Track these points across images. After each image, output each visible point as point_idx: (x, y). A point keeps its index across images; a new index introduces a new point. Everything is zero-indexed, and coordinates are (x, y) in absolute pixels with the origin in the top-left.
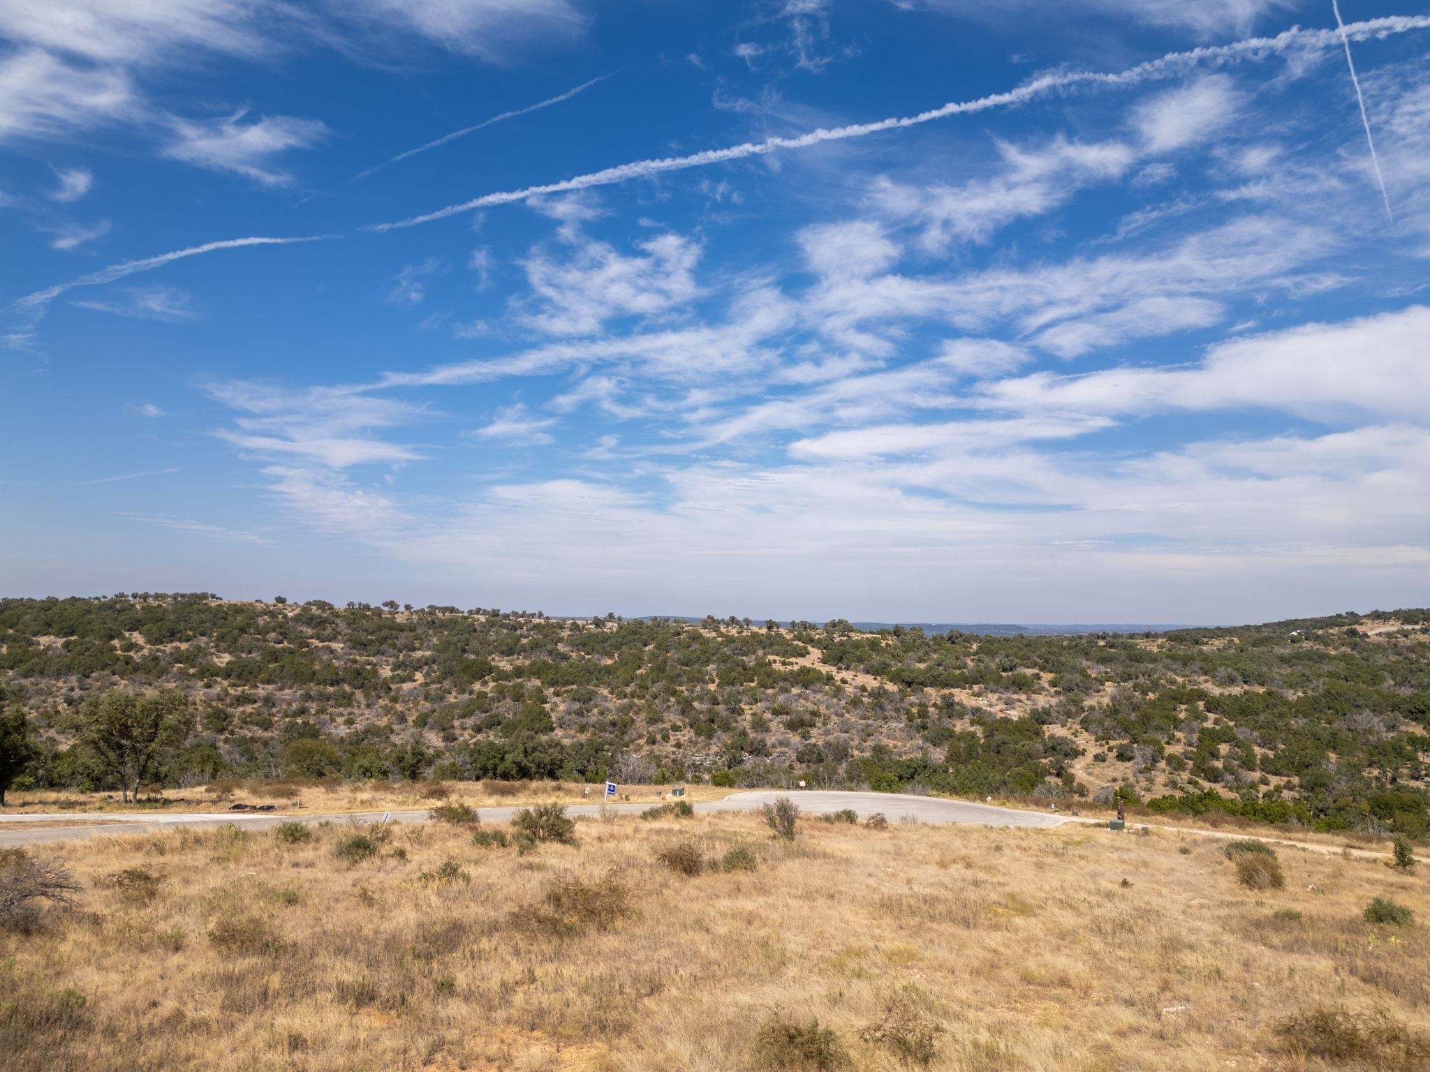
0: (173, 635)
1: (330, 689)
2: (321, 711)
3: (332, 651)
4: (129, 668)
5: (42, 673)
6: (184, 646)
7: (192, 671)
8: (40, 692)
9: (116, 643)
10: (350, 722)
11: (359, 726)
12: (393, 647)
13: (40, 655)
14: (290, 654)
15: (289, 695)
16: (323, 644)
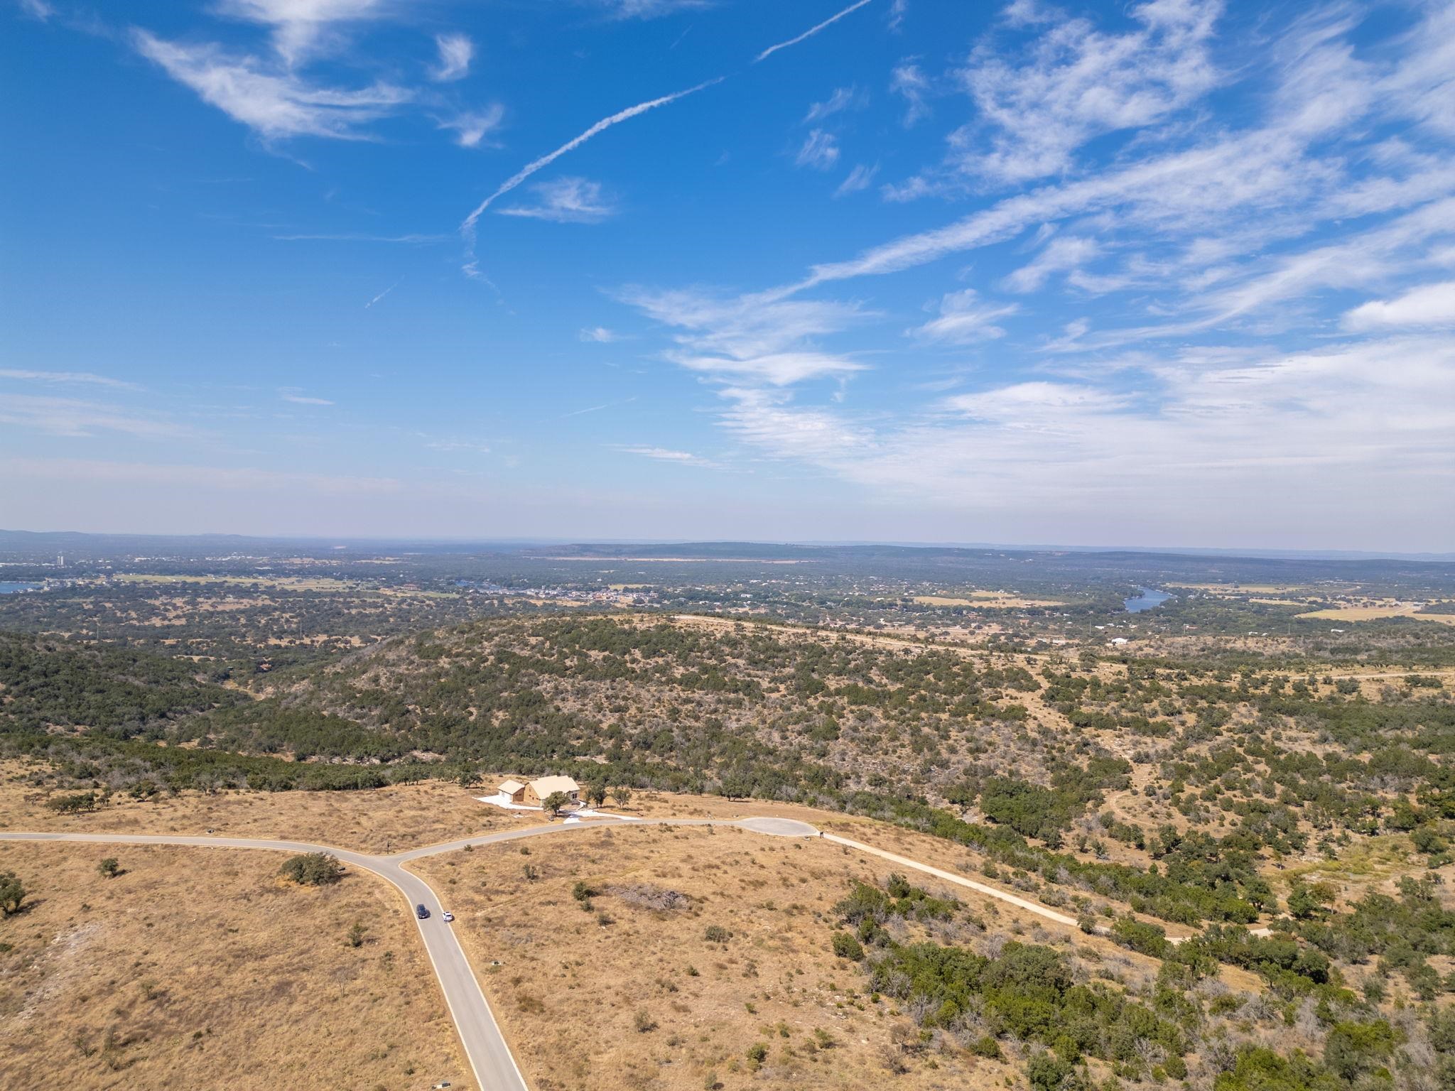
0: (655, 653)
1: (732, 696)
2: (725, 711)
3: (738, 667)
4: (631, 675)
5: (593, 679)
6: (660, 661)
7: (664, 679)
8: (593, 690)
9: (627, 657)
10: (738, 720)
11: (743, 723)
12: (773, 664)
13: (592, 666)
14: (715, 668)
15: (710, 698)
16: (733, 661)
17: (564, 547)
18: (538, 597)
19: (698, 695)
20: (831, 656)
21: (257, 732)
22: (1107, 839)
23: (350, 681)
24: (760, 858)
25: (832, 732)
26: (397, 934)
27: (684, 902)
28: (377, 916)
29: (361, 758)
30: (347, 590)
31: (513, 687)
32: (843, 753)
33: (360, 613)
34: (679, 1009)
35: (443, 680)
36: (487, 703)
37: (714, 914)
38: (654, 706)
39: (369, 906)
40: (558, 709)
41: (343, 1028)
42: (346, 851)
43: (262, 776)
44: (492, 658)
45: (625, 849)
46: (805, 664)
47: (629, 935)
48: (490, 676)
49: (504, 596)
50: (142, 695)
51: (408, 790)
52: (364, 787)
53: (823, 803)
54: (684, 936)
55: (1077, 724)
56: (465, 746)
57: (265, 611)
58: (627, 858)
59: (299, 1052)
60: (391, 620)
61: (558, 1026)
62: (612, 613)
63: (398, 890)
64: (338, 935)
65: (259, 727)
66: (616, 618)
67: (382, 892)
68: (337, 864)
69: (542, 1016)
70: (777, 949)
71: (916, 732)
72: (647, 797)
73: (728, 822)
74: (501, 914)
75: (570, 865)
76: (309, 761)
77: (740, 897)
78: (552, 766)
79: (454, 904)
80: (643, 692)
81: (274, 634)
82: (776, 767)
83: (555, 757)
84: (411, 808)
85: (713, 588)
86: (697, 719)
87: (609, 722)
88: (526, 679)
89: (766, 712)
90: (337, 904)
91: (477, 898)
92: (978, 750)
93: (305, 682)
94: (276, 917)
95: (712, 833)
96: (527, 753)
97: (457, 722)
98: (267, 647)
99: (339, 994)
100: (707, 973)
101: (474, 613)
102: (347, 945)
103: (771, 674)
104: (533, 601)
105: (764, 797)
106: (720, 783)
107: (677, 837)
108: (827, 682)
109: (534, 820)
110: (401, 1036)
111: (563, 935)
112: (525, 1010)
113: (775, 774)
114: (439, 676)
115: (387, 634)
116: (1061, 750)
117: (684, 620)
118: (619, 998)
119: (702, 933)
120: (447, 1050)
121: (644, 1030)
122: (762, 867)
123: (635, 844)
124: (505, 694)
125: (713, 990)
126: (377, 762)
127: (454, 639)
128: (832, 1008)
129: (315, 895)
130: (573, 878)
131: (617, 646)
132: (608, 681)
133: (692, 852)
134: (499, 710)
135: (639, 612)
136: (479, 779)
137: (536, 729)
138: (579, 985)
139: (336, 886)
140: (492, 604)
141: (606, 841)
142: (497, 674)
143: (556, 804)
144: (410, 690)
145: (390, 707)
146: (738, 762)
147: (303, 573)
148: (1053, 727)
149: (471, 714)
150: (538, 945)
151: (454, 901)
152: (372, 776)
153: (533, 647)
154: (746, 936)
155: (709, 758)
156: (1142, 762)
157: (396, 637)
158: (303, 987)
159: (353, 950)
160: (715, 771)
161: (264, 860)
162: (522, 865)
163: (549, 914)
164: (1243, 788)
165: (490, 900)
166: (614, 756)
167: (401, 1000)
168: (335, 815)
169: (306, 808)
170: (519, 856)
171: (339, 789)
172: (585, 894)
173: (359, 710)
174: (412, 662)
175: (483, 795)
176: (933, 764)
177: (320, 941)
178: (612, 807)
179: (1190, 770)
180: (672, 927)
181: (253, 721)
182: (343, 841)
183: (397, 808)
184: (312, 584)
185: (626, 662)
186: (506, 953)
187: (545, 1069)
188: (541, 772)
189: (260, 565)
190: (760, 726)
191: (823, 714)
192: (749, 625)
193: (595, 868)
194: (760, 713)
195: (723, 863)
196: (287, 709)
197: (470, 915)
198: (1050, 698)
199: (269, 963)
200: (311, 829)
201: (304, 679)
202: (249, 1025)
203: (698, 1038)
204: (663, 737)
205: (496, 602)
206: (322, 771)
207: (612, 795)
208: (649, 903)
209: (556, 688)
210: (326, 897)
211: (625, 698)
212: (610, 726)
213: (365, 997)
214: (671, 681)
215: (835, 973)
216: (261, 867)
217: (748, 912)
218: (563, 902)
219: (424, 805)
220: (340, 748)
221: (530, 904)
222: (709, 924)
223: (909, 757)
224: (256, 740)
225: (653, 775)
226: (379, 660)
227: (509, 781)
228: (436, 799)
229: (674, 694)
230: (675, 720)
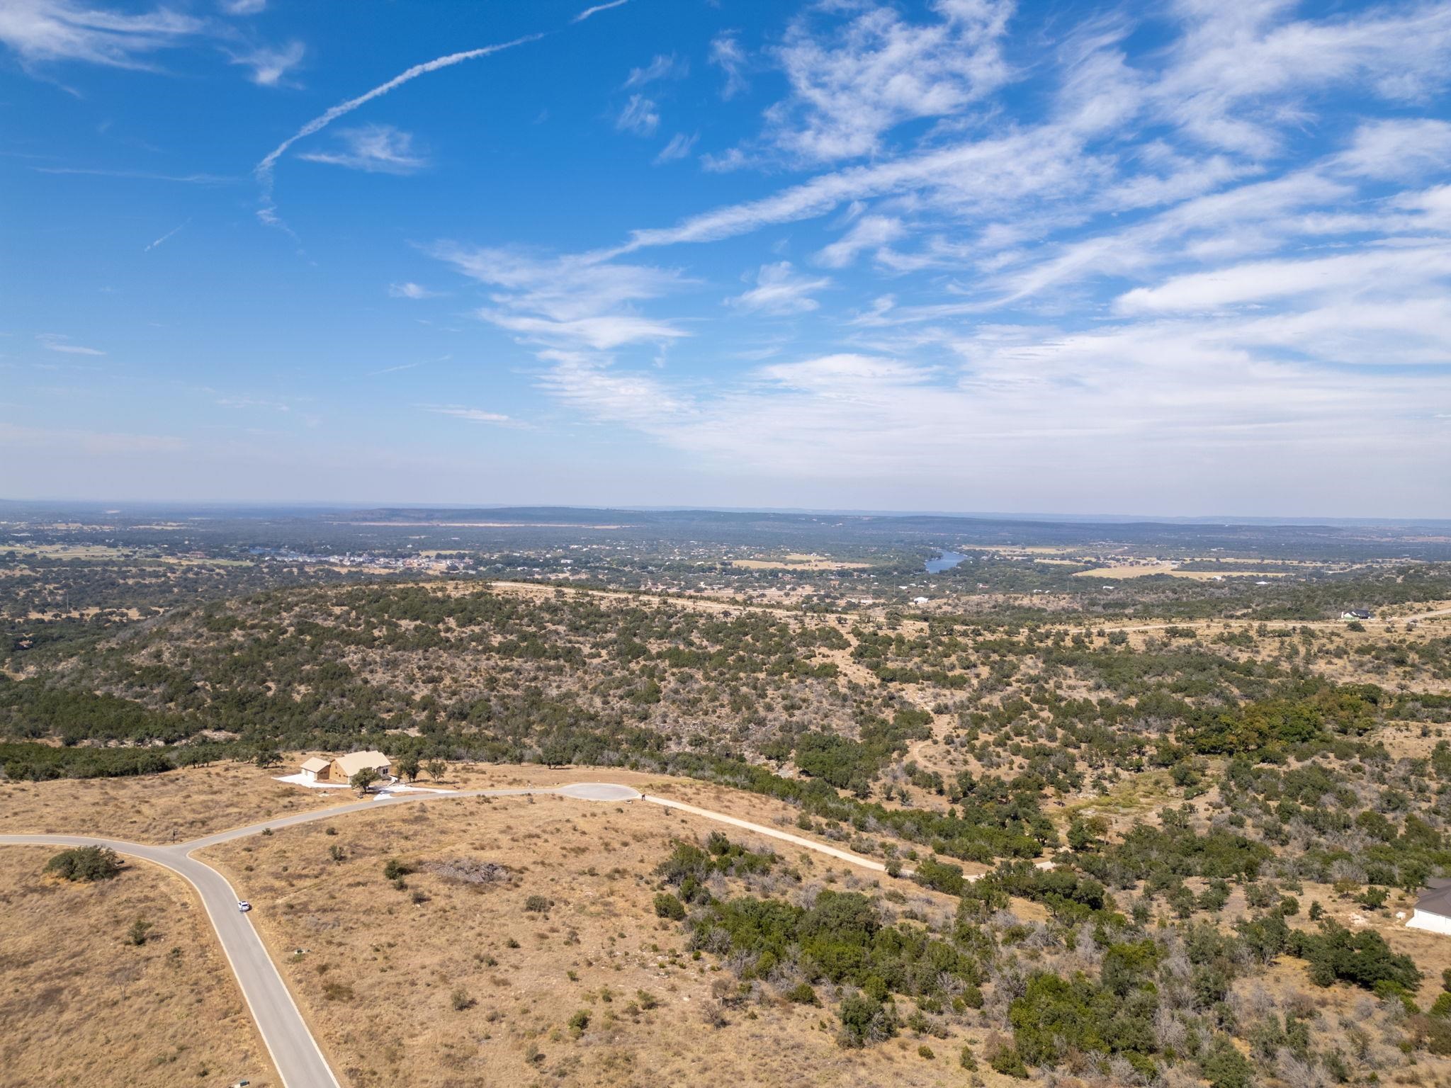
0: (471, 621)
1: (552, 663)
2: (545, 679)
3: (558, 634)
4: (446, 645)
5: (404, 649)
6: (477, 629)
7: (480, 648)
8: (404, 661)
9: (441, 626)
10: (559, 687)
11: (564, 690)
12: (594, 630)
13: (403, 636)
14: (534, 635)
15: (529, 665)
16: (553, 628)
17: (371, 512)
18: (343, 564)
19: (517, 663)
20: (653, 620)
21: (16, 716)
22: (910, 786)
23: (128, 658)
24: (582, 824)
25: (654, 695)
26: (186, 928)
27: (503, 874)
28: (163, 910)
29: (141, 741)
30: (122, 559)
31: (316, 659)
32: (665, 716)
33: (137, 583)
34: (498, 983)
35: (236, 654)
36: (287, 677)
37: (534, 883)
38: (470, 676)
39: (153, 900)
40: (366, 682)
41: (124, 1033)
42: (126, 843)
43: (23, 764)
44: (292, 629)
45: (440, 823)
46: (627, 629)
47: (445, 911)
48: (291, 648)
49: (305, 563)
51: (196, 774)
52: (145, 772)
53: (644, 766)
54: (503, 908)
55: (883, 679)
56: (262, 723)
57: (23, 581)
58: (443, 832)
59: (71, 1065)
60: (176, 590)
61: (369, 1012)
62: (424, 581)
63: (188, 884)
64: (117, 933)
65: (20, 710)
66: (428, 586)
67: (168, 885)
68: (114, 856)
69: (351, 1003)
70: (599, 914)
71: (735, 692)
72: (464, 768)
73: (548, 790)
74: (304, 899)
75: (381, 843)
76: (79, 746)
77: (561, 865)
78: (360, 741)
79: (252, 893)
80: (458, 662)
81: (35, 607)
82: (598, 732)
83: (364, 731)
84: (201, 792)
85: (532, 554)
86: (516, 687)
87: (422, 694)
88: (330, 651)
89: (587, 678)
90: (115, 901)
91: (278, 884)
92: (793, 707)
93: (74, 660)
94: (42, 920)
95: (532, 802)
96: (333, 728)
97: (253, 698)
98: (27, 621)
99: (120, 997)
100: (527, 943)
101: (271, 582)
102: (128, 943)
103: (592, 640)
104: (336, 569)
105: (585, 763)
106: (540, 751)
107: (495, 809)
108: (649, 646)
109: (341, 799)
110: (192, 1036)
111: (374, 916)
112: (331, 998)
113: (597, 740)
114: (232, 649)
115: (170, 605)
116: (869, 704)
117: (501, 587)
118: (436, 977)
119: (522, 904)
120: (246, 1047)
121: (461, 1008)
122: (584, 833)
123: (452, 817)
124: (307, 667)
125: (534, 961)
126: (160, 743)
127: (248, 610)
128: (654, 968)
129: (89, 891)
130: (384, 857)
131: (430, 615)
132: (420, 652)
133: (512, 822)
134: (301, 683)
135: (452, 579)
136: (279, 758)
137: (342, 703)
138: (391, 968)
139: (114, 881)
140: (291, 572)
141: (420, 816)
142: (298, 646)
143: (365, 781)
144: (198, 666)
145: (175, 685)
146: (559, 729)
147: (69, 539)
148: (862, 683)
149: (269, 689)
150: (346, 930)
151: (250, 889)
152: (155, 760)
153: (337, 617)
154: (567, 903)
155: (528, 726)
156: (942, 713)
157: (180, 609)
158: (76, 992)
159: (135, 949)
160: (535, 738)
161: (27, 857)
162: (328, 846)
163: (359, 896)
164: (1029, 734)
165: (292, 885)
166: (428, 728)
167: (192, 998)
168: (111, 804)
169: (76, 798)
170: (324, 837)
171: (116, 775)
172: (397, 872)
173: (138, 689)
174: (201, 636)
175: (283, 774)
176: (750, 722)
177: (96, 941)
178: (426, 781)
179: (983, 719)
180: (490, 899)
181: (11, 704)
182: (121, 831)
183: (185, 793)
184: (80, 552)
185: (439, 631)
186: (310, 940)
187: (355, 1057)
188: (349, 748)
189: (17, 531)
190: (581, 692)
191: (645, 678)
192: (570, 592)
193: (409, 844)
194: (581, 679)
195: (544, 831)
196: (52, 689)
197: (269, 903)
198: (859, 655)
199: (34, 970)
200: (84, 821)
201: (72, 656)
202: (10, 1041)
203: (518, 1011)
204: (480, 707)
205: (295, 570)
206: (95, 757)
207: (425, 769)
208: (467, 877)
209: (364, 659)
210: (102, 894)
211: (439, 669)
212: (423, 698)
213: (151, 998)
214: (488, 649)
215: (657, 934)
216: (23, 865)
217: (569, 879)
218: (374, 882)
219: (215, 788)
220: (117, 730)
221: (337, 887)
222: (530, 894)
223: (728, 716)
224: (16, 725)
225: (470, 746)
226: (162, 634)
227: (313, 759)
228: (230, 781)
229: (492, 663)
230: (493, 689)
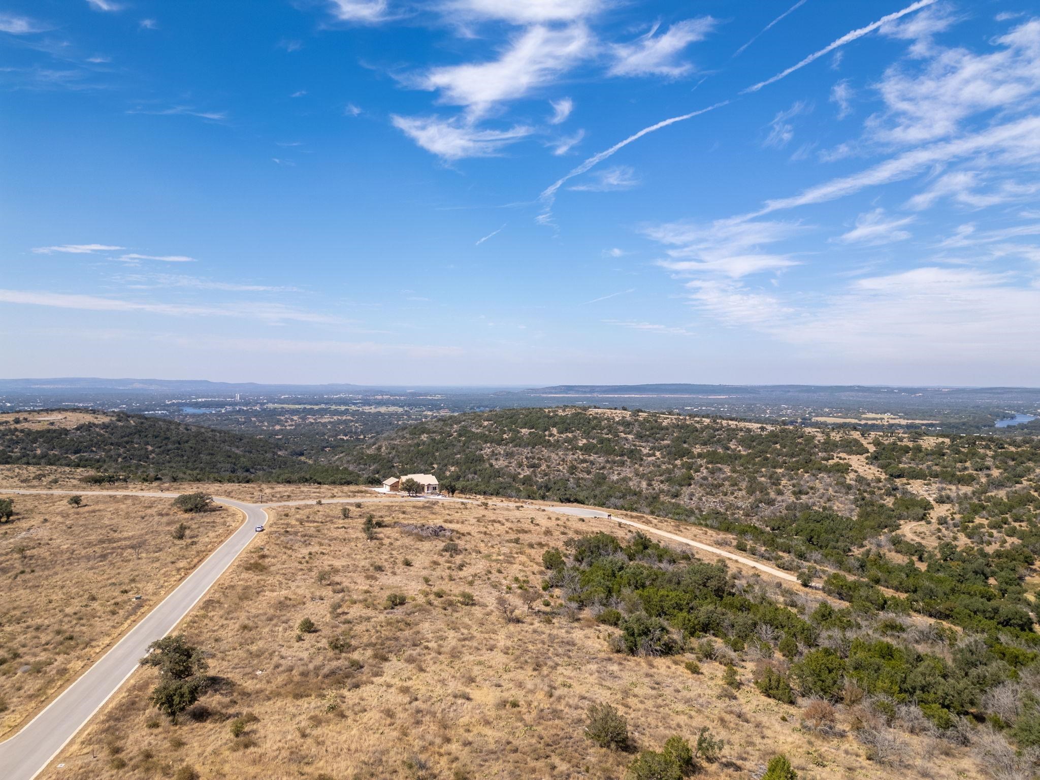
0: (567, 430)
1: (618, 458)
2: (610, 468)
3: (627, 438)
4: (548, 445)
5: (520, 446)
6: (570, 435)
7: (569, 447)
8: (518, 454)
9: (547, 433)
10: (619, 474)
11: (622, 476)
12: (655, 436)
13: (522, 439)
14: (609, 440)
15: (602, 460)
16: (624, 436)
19: (593, 457)
20: (701, 433)
22: (893, 553)
23: (365, 450)
25: (688, 481)
30: (403, 412)
31: (464, 451)
32: (692, 495)
35: (420, 448)
36: (444, 463)
38: (559, 464)
40: (491, 465)
44: (456, 434)
46: (679, 436)
48: (452, 445)
50: (237, 457)
55: (891, 475)
66: (546, 409)
71: (753, 480)
80: (553, 455)
86: (589, 473)
87: (523, 474)
88: (474, 447)
89: (641, 468)
92: (801, 492)
98: (335, 440)
103: (651, 445)
108: (693, 450)
114: (419, 445)
116: (873, 493)
117: (594, 410)
120: (166, 584)
124: (458, 457)
131: (542, 426)
132: (530, 448)
134: (451, 466)
137: (472, 479)
142: (456, 444)
144: (397, 455)
145: (381, 466)
148: (870, 477)
149: (432, 469)
153: (485, 427)
173: (362, 468)
174: (403, 438)
176: (761, 502)
179: (983, 507)
184: (383, 409)
185: (545, 436)
190: (634, 477)
191: (684, 469)
192: (643, 414)
194: (636, 469)
198: (874, 459)
204: (560, 484)
209: (493, 452)
214: (575, 448)
221: (328, 528)
223: (743, 497)
230: (572, 474)
